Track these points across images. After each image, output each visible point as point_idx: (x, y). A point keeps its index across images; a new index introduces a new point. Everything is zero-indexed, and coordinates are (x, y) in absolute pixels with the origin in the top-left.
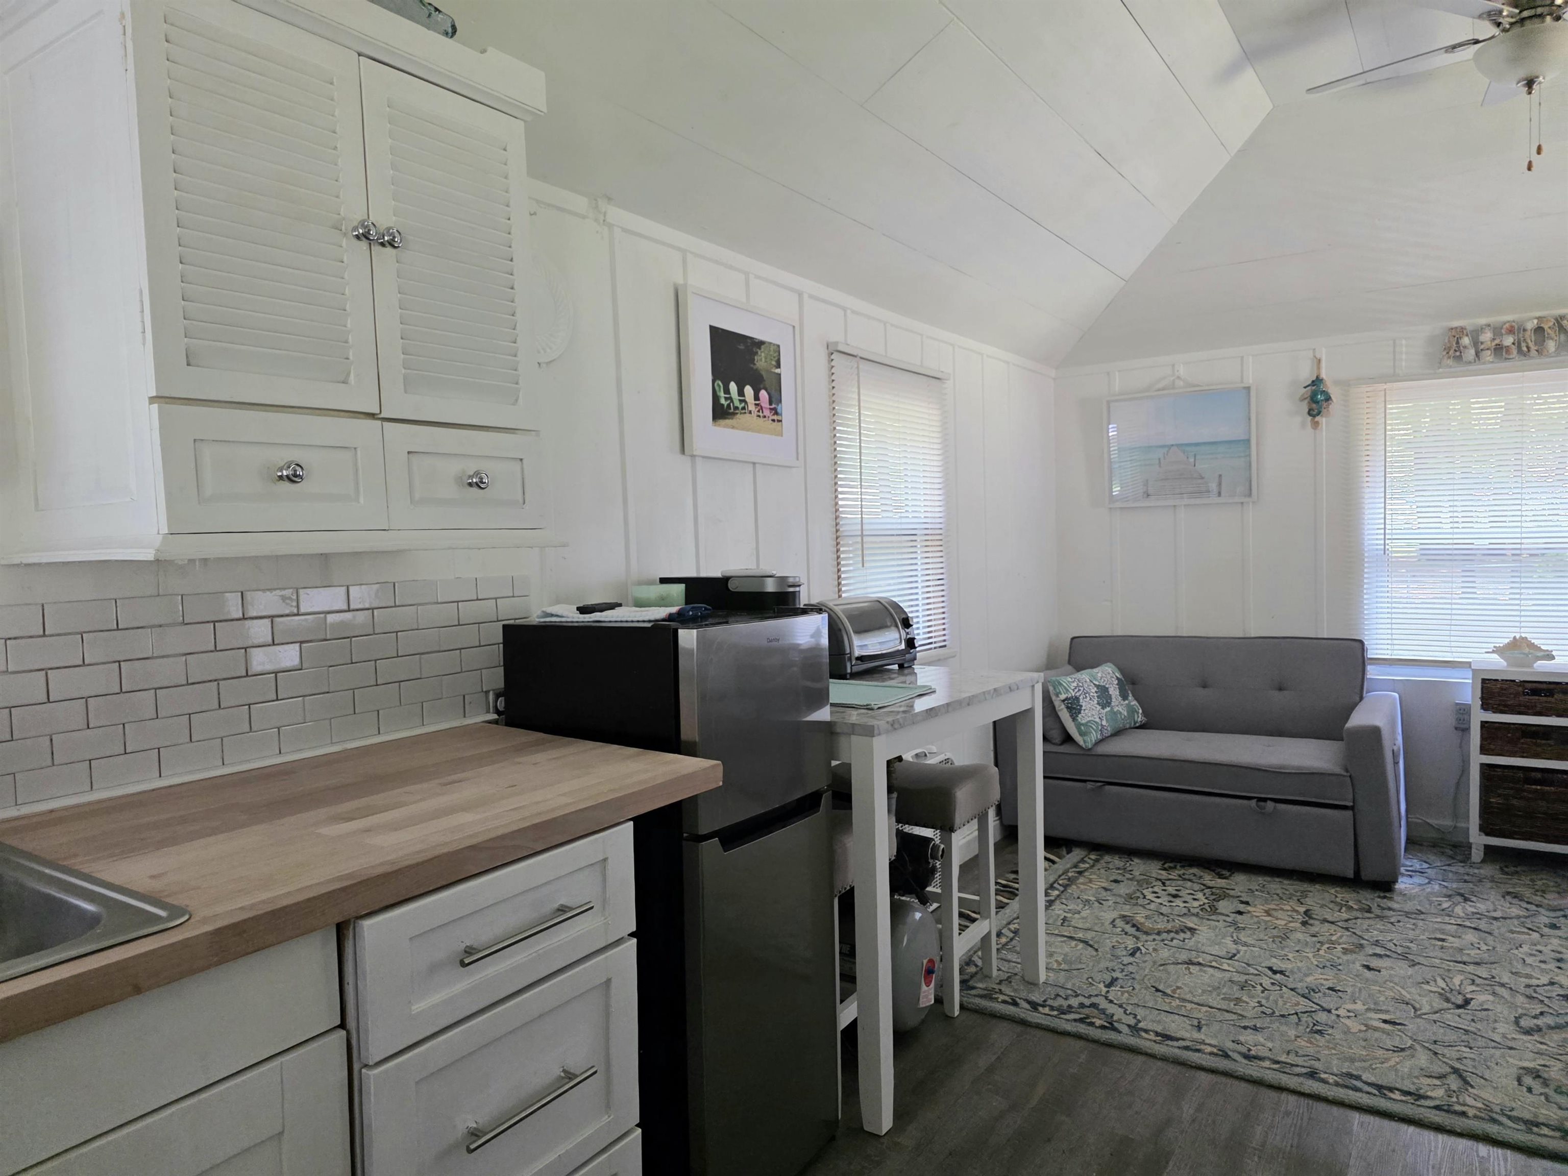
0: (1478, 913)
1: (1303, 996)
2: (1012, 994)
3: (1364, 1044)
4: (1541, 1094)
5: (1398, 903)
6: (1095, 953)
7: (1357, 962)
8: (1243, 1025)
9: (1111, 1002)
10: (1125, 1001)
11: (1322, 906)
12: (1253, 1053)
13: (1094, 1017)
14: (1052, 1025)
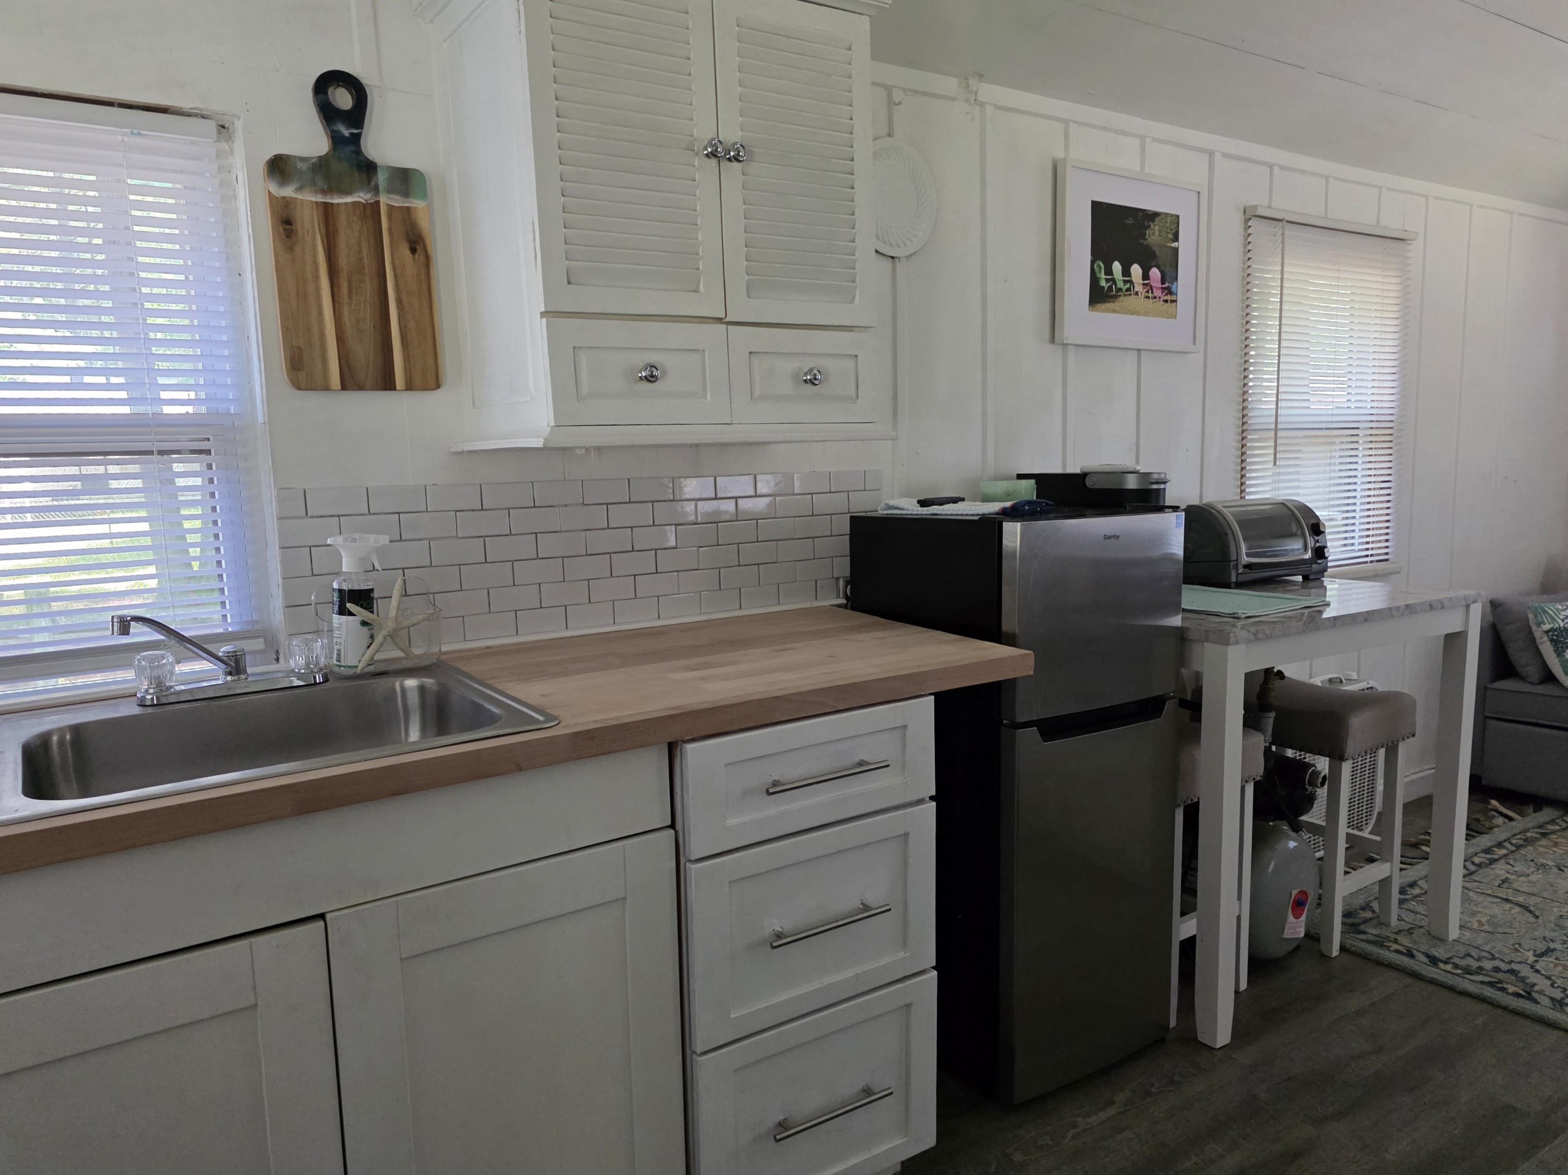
2: (1410, 945)
6: (1533, 919)
9: (1537, 971)
10: (1557, 974)
13: (1507, 983)
14: (1450, 982)
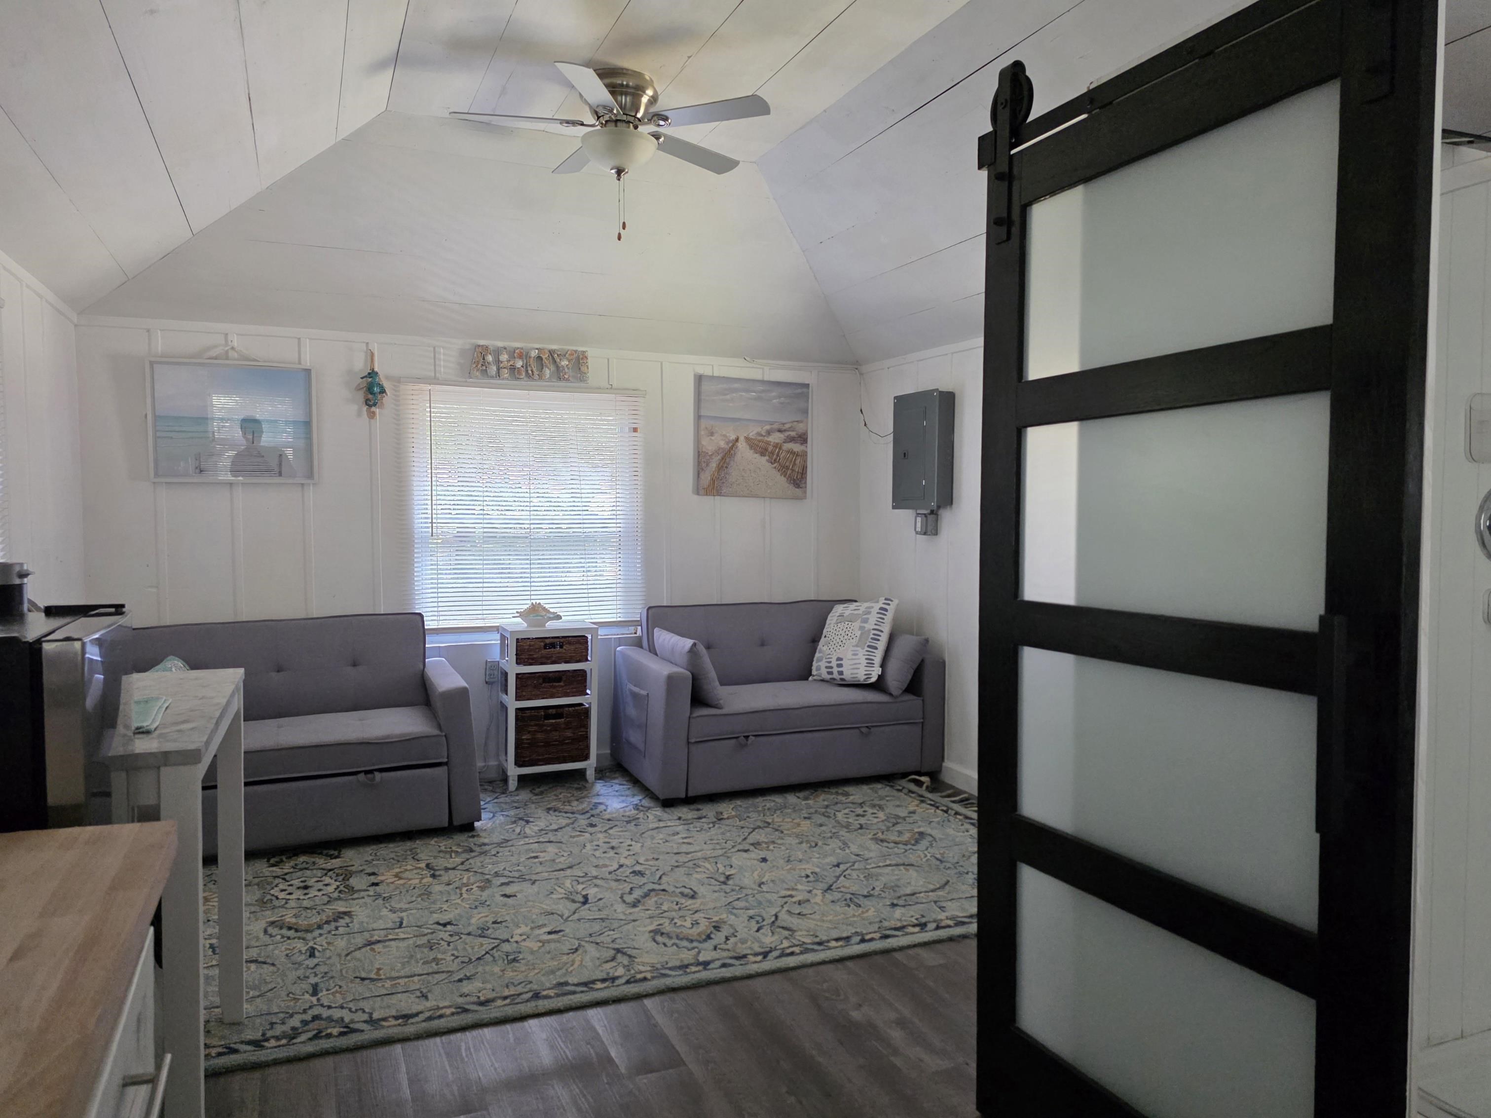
0: (542, 830)
1: (480, 936)
2: (223, 1043)
3: (549, 956)
5: (485, 838)
7: (494, 893)
8: (456, 979)
9: (329, 1007)
11: (435, 857)
12: (482, 998)
13: (326, 1028)
14: (292, 1054)
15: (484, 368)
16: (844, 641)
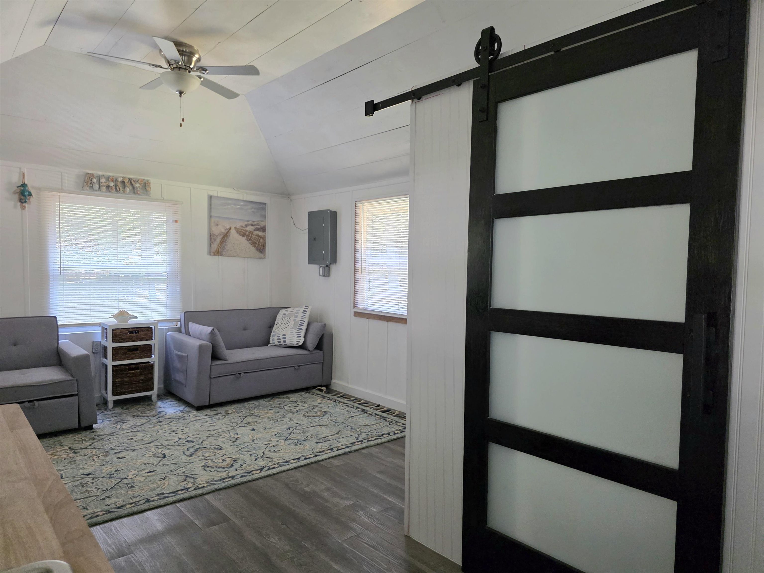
0: (132, 426)
1: (109, 478)
3: (151, 483)
4: (215, 471)
5: (101, 432)
7: (112, 458)
8: (102, 498)
11: (73, 444)
12: (118, 505)
15: (91, 185)
16: (286, 327)
